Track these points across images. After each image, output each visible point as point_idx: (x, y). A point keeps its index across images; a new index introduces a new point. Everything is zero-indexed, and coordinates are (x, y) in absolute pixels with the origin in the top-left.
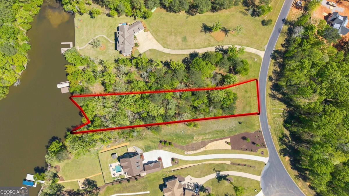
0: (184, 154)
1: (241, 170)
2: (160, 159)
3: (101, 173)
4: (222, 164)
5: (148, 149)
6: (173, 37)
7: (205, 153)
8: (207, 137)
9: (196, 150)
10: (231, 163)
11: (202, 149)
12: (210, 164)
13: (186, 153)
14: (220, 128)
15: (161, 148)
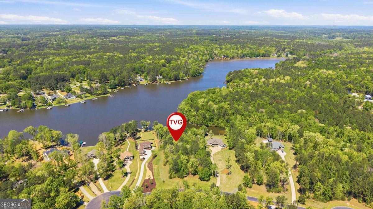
0: (146, 162)
1: (128, 182)
2: (146, 155)
3: (143, 140)
4: (136, 176)
5: (153, 151)
6: (220, 157)
7: (145, 170)
8: (156, 170)
9: (148, 167)
10: (134, 179)
11: (147, 169)
12: (137, 171)
13: (147, 163)
14: (161, 174)
15: (152, 155)
